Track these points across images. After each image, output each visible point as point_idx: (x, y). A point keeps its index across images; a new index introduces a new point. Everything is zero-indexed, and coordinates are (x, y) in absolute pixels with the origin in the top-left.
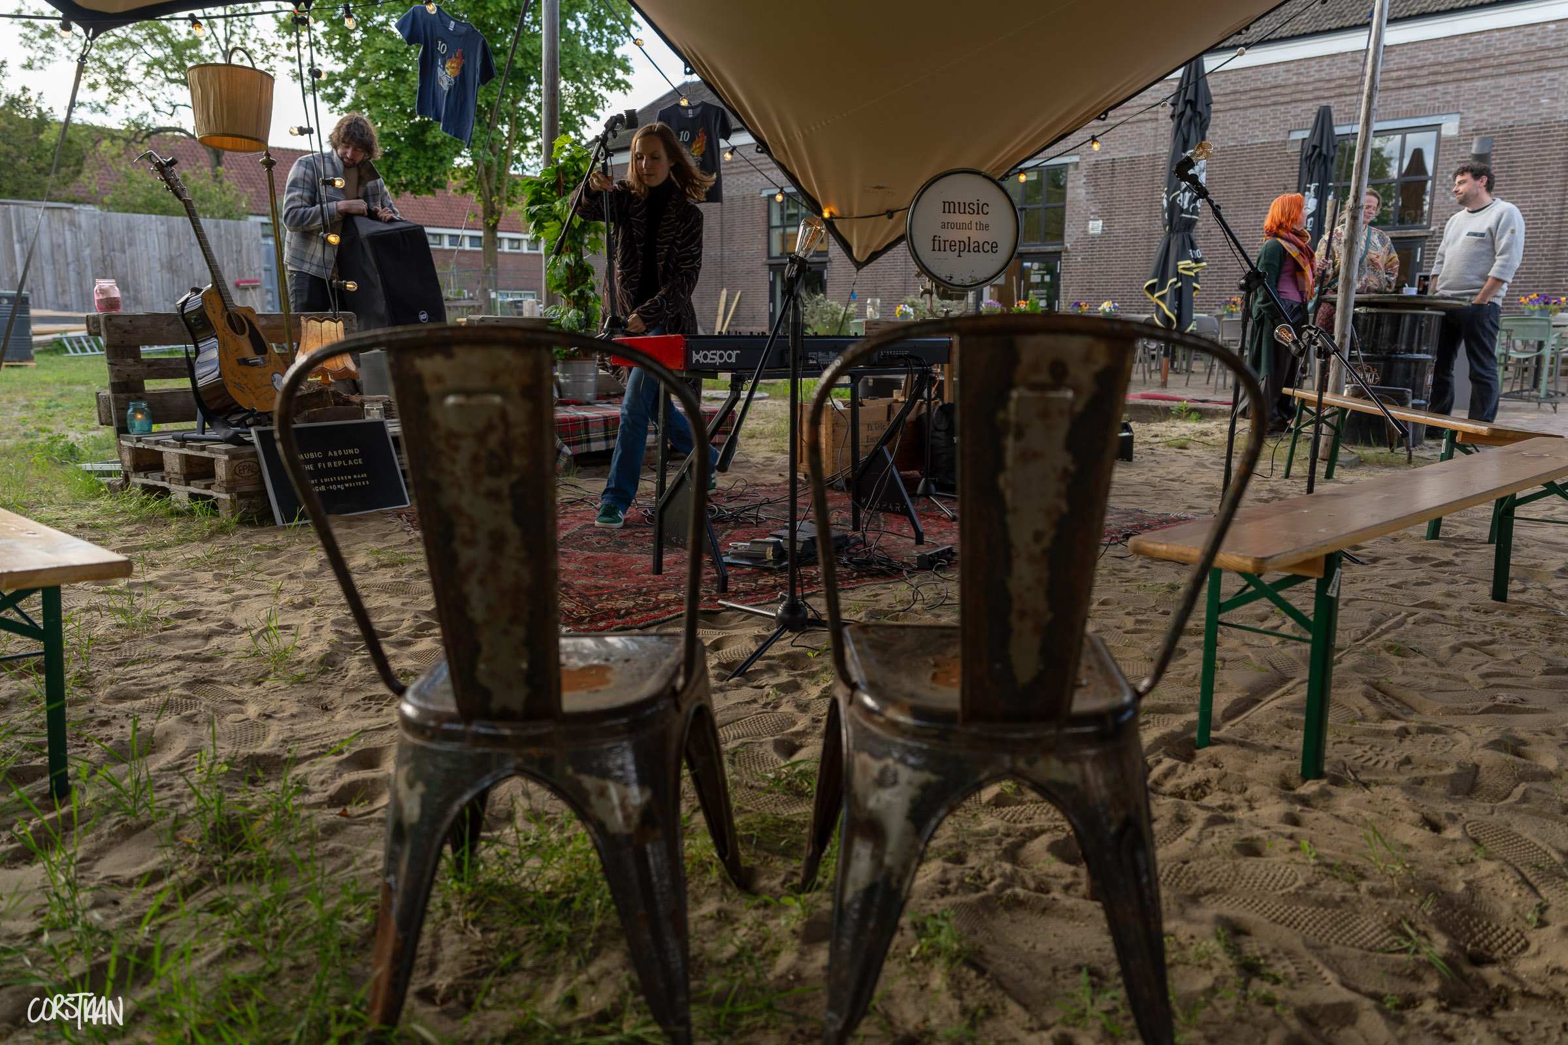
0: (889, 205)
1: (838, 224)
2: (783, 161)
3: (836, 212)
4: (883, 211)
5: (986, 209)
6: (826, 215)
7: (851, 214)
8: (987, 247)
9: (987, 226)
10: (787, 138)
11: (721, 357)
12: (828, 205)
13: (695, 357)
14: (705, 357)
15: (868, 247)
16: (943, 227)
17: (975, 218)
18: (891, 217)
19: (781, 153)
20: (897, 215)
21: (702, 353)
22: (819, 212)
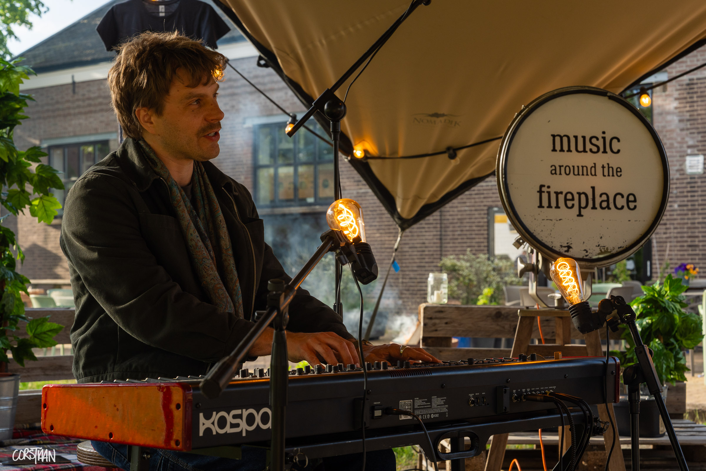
0: (450, 140)
1: (375, 166)
2: (298, 78)
3: (372, 149)
4: (443, 148)
5: (616, 146)
6: (358, 153)
7: (394, 152)
8: (621, 202)
9: (619, 171)
10: (304, 46)
11: (250, 420)
12: (361, 138)
13: (204, 424)
14: (222, 422)
15: (417, 197)
16: (554, 172)
17: (601, 159)
18: (453, 156)
19: (295, 67)
20: (461, 154)
21: (215, 417)
22: (348, 150)
